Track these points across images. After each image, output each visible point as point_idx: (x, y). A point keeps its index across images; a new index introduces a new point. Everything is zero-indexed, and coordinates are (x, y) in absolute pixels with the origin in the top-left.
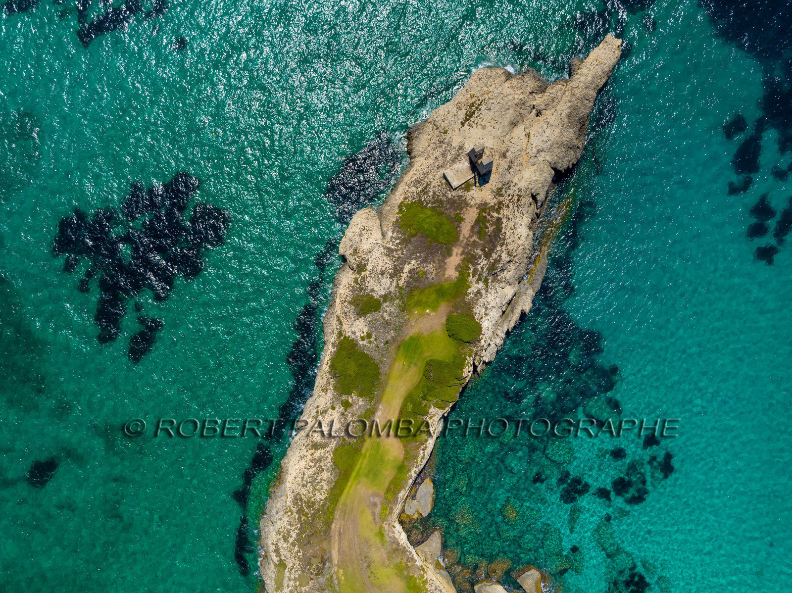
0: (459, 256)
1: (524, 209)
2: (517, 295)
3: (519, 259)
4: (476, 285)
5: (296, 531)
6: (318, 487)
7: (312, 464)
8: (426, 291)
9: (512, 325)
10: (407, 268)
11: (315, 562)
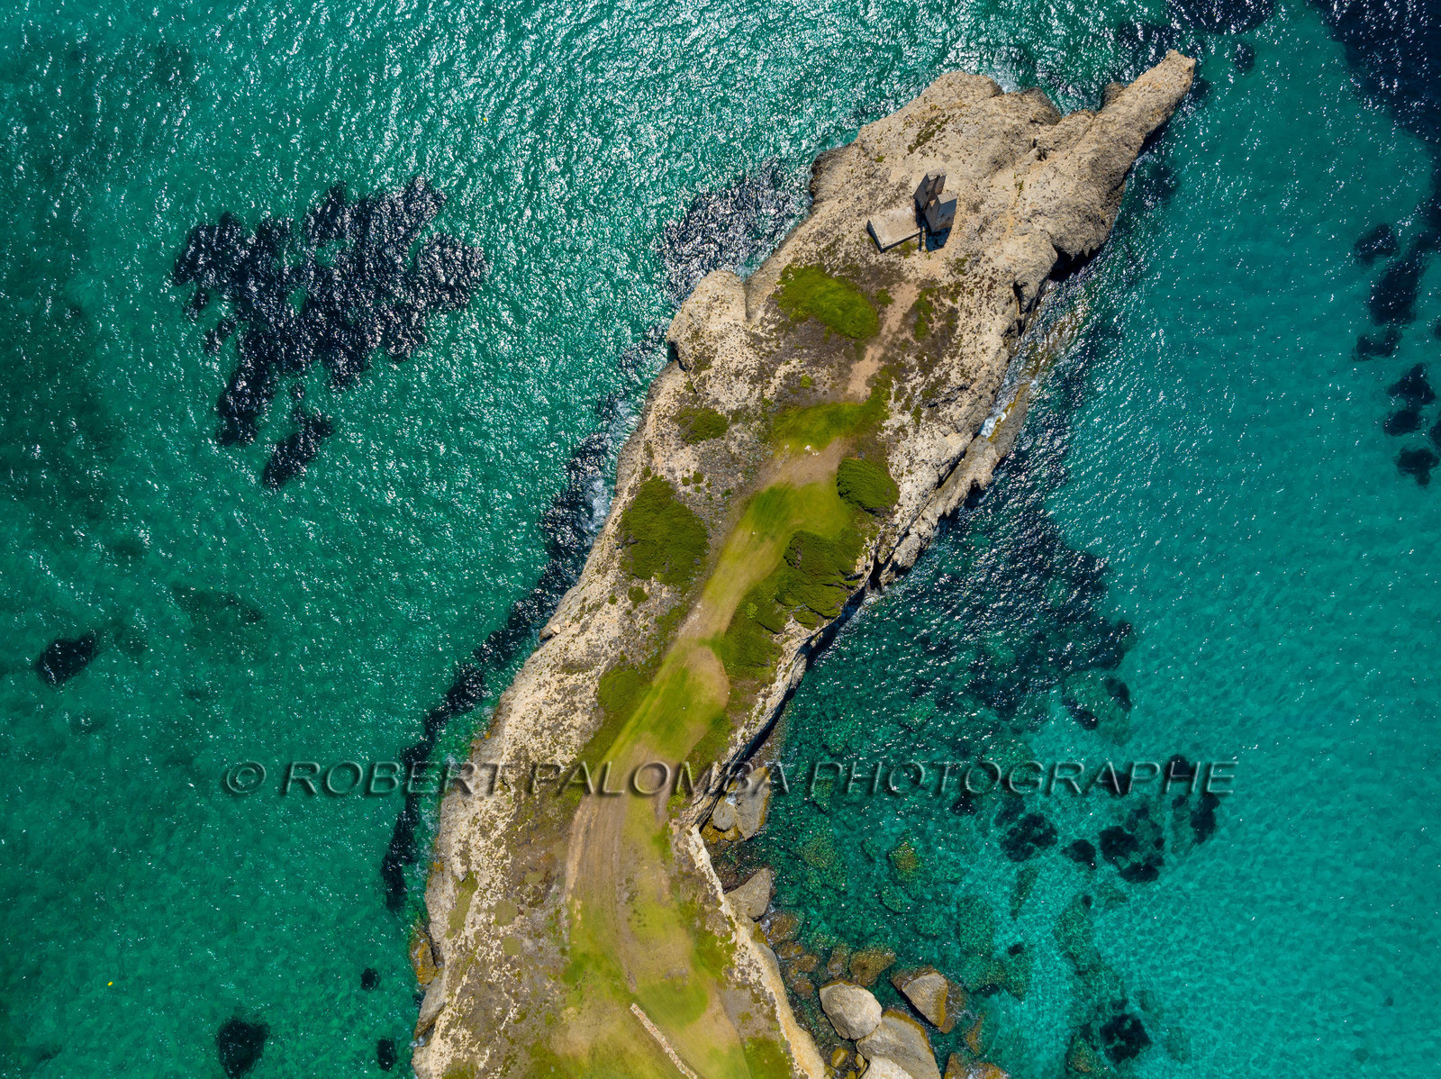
0: (876, 361)
1: (1000, 305)
2: (967, 456)
3: (980, 389)
4: (900, 417)
5: (507, 820)
6: (561, 739)
7: (559, 697)
8: (811, 413)
9: (953, 503)
10: (782, 370)
11: (533, 880)
